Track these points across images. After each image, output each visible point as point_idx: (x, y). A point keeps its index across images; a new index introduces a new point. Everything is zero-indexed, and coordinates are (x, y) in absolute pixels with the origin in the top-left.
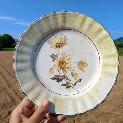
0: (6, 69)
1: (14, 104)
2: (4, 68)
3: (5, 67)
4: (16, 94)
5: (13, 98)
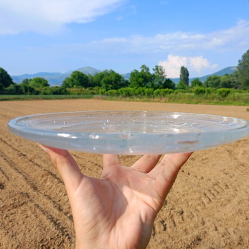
0: (9, 143)
1: (67, 238)
2: (5, 142)
3: (4, 139)
4: (60, 209)
5: (57, 220)
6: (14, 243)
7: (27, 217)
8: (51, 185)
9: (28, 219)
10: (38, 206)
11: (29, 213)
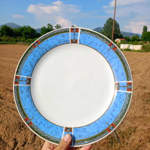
6: (3, 125)
7: (4, 113)
8: (10, 96)
9: (6, 114)
10: (8, 107)
11: (5, 111)
